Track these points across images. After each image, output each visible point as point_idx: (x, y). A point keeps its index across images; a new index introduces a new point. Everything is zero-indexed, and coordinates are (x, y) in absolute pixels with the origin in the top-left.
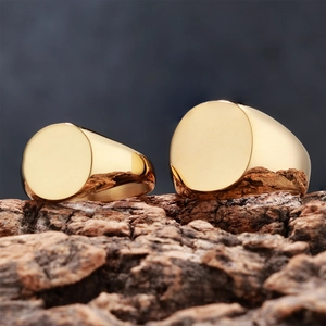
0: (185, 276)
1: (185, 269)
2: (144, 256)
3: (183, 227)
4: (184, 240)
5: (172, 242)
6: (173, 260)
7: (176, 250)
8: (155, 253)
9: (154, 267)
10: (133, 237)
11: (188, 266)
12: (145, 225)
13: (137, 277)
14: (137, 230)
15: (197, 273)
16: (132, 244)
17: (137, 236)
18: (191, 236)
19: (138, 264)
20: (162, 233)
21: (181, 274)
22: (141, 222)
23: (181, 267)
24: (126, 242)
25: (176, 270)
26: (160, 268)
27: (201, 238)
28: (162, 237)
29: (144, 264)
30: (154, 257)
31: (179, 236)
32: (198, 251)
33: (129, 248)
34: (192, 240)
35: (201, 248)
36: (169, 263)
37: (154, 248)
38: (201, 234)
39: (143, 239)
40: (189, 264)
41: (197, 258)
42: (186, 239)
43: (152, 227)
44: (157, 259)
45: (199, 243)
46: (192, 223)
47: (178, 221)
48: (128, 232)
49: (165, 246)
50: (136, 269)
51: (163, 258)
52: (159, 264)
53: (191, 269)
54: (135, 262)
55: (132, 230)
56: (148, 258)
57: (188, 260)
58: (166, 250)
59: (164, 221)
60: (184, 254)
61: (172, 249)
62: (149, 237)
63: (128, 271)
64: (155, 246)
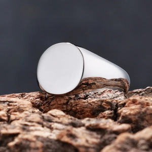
0: (46, 148)
1: (45, 144)
2: (16, 135)
3: (44, 115)
4: (45, 123)
5: (36, 124)
6: (37, 137)
7: (39, 130)
8: (25, 132)
9: (24, 142)
10: (9, 121)
11: (48, 141)
12: (17, 113)
13: (12, 149)
14: (13, 117)
15: (53, 146)
16: (8, 126)
17: (12, 121)
18: (50, 121)
19: (13, 140)
20: (30, 118)
21: (43, 147)
22: (15, 111)
23: (42, 142)
24: (5, 125)
25: (39, 144)
26: (28, 143)
27: (56, 122)
28: (30, 121)
29: (17, 140)
30: (24, 136)
31: (42, 121)
32: (55, 131)
33: (7, 129)
34: (50, 124)
35: (57, 129)
36: (34, 139)
37: (24, 129)
38: (56, 119)
39: (16, 123)
40: (48, 140)
41: (54, 136)
42: (46, 122)
43: (22, 115)
44: (26, 137)
45: (55, 125)
46: (50, 112)
47: (41, 110)
48: (6, 118)
49: (32, 128)
50: (11, 144)
51: (30, 136)
52: (27, 140)
53: (49, 144)
54: (10, 139)
55: (9, 117)
56: (20, 136)
57: (48, 137)
58: (32, 130)
59: (31, 110)
60: (45, 133)
61: (36, 130)
62: (20, 121)
63: (6, 145)
64: (25, 128)
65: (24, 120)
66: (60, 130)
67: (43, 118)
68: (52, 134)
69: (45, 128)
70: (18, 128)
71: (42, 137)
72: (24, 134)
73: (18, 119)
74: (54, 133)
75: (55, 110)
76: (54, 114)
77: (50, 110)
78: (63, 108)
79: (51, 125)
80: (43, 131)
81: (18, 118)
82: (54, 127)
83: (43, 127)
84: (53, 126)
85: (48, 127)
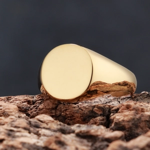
65: (10, 125)
66: (48, 136)
67: (30, 123)
68: (39, 141)
69: (32, 134)
70: (3, 133)
71: (29, 144)
72: (10, 141)
73: (3, 125)
74: (42, 140)
75: (43, 115)
76: (42, 120)
77: (37, 115)
78: (52, 113)
79: (38, 131)
80: (30, 137)
81: (3, 123)
82: (42, 134)
83: (30, 133)
84: (40, 132)
85: (35, 134)
